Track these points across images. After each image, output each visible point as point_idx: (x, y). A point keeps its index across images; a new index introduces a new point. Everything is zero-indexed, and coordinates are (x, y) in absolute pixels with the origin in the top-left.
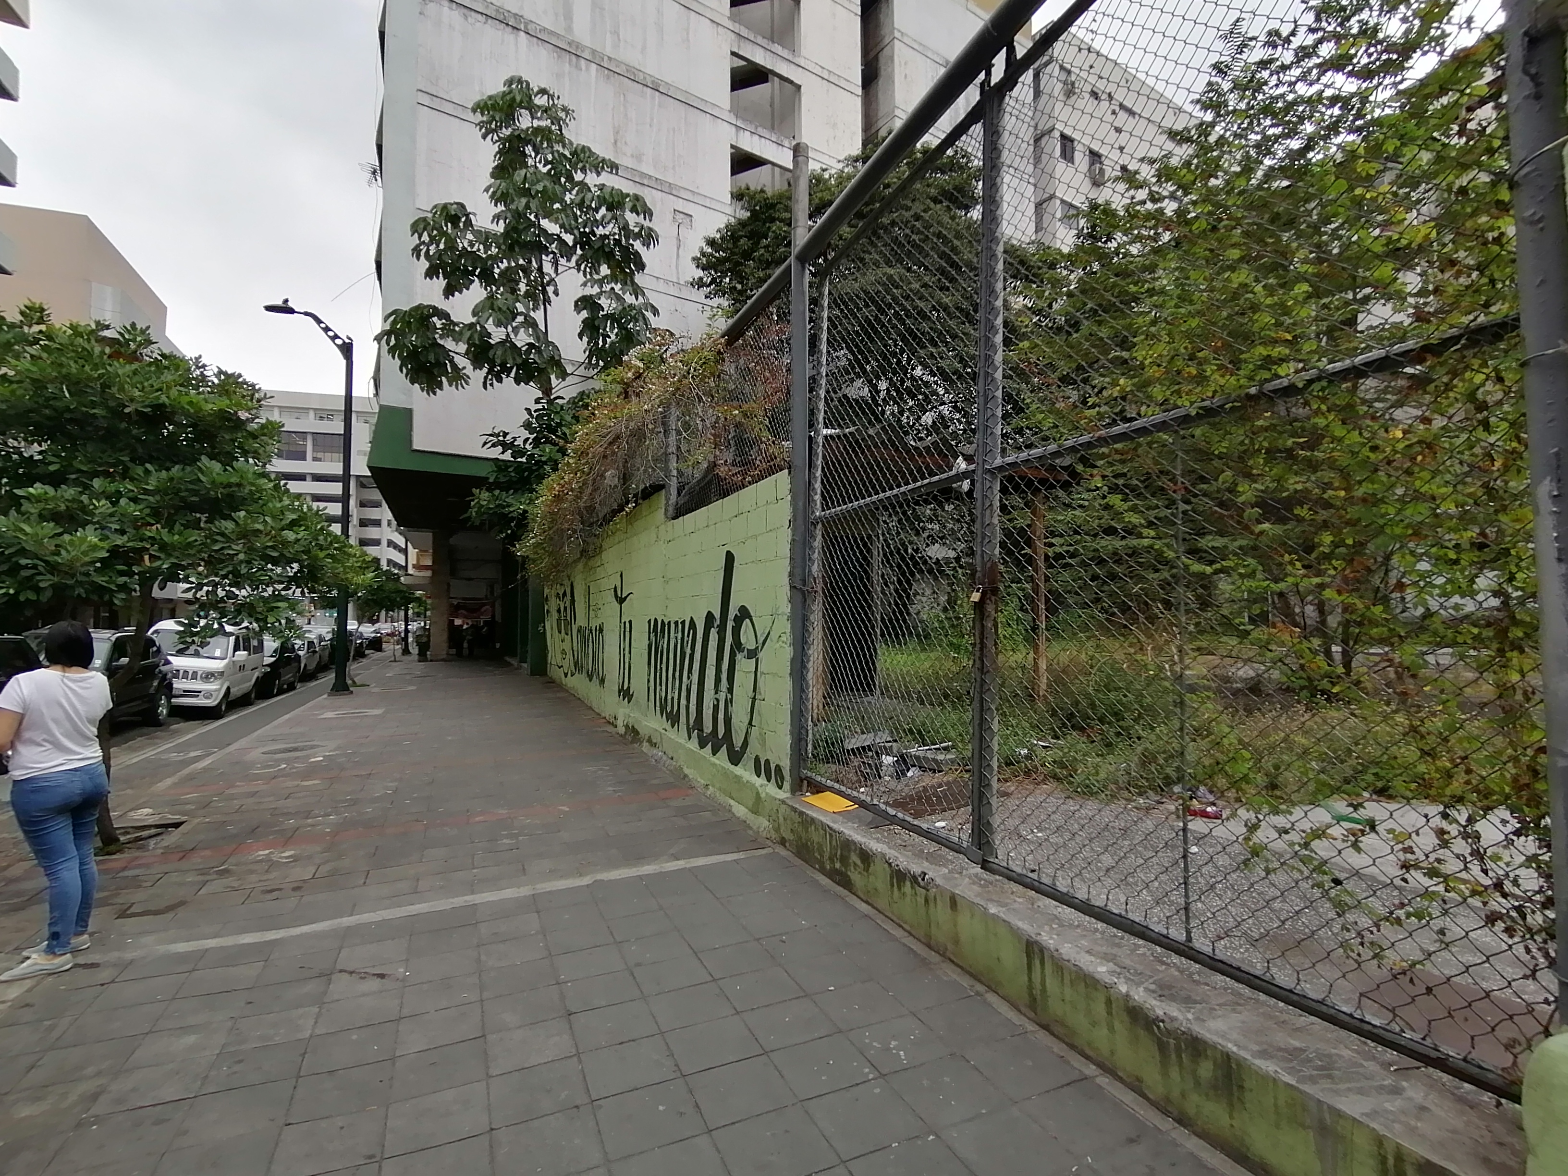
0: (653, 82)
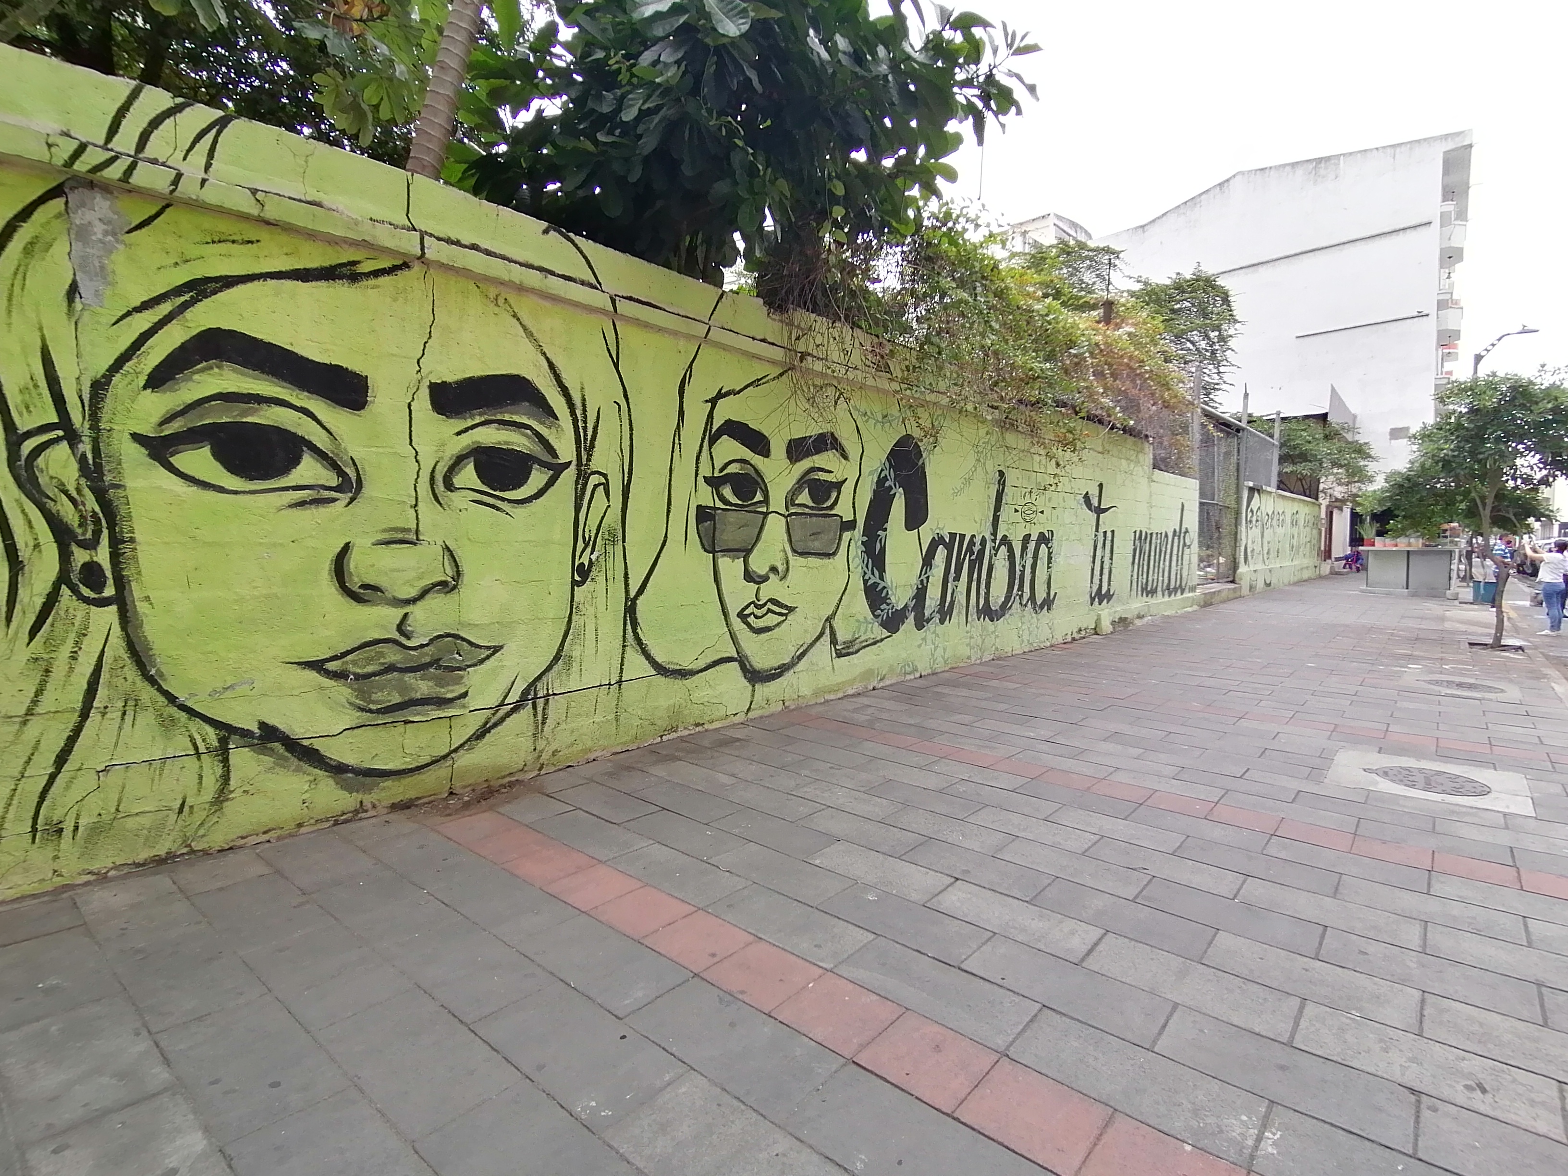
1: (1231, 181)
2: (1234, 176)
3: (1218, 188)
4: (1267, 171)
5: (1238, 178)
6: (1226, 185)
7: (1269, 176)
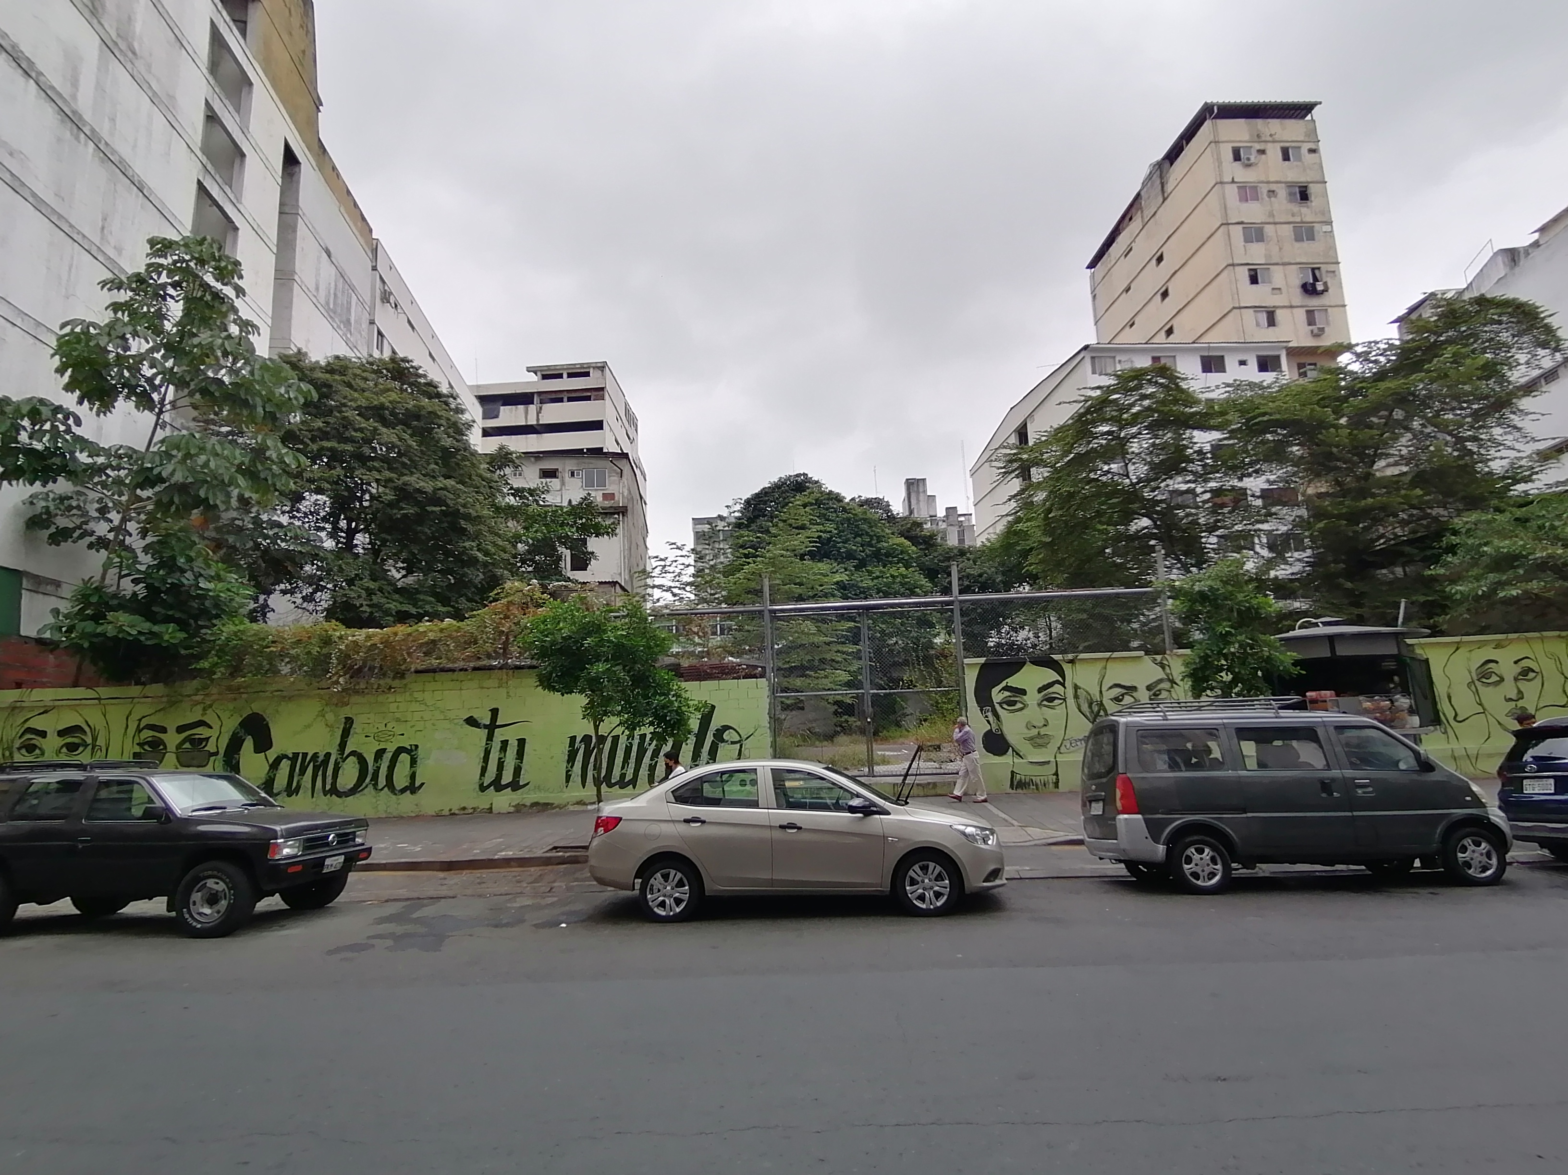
0: (139, 182)
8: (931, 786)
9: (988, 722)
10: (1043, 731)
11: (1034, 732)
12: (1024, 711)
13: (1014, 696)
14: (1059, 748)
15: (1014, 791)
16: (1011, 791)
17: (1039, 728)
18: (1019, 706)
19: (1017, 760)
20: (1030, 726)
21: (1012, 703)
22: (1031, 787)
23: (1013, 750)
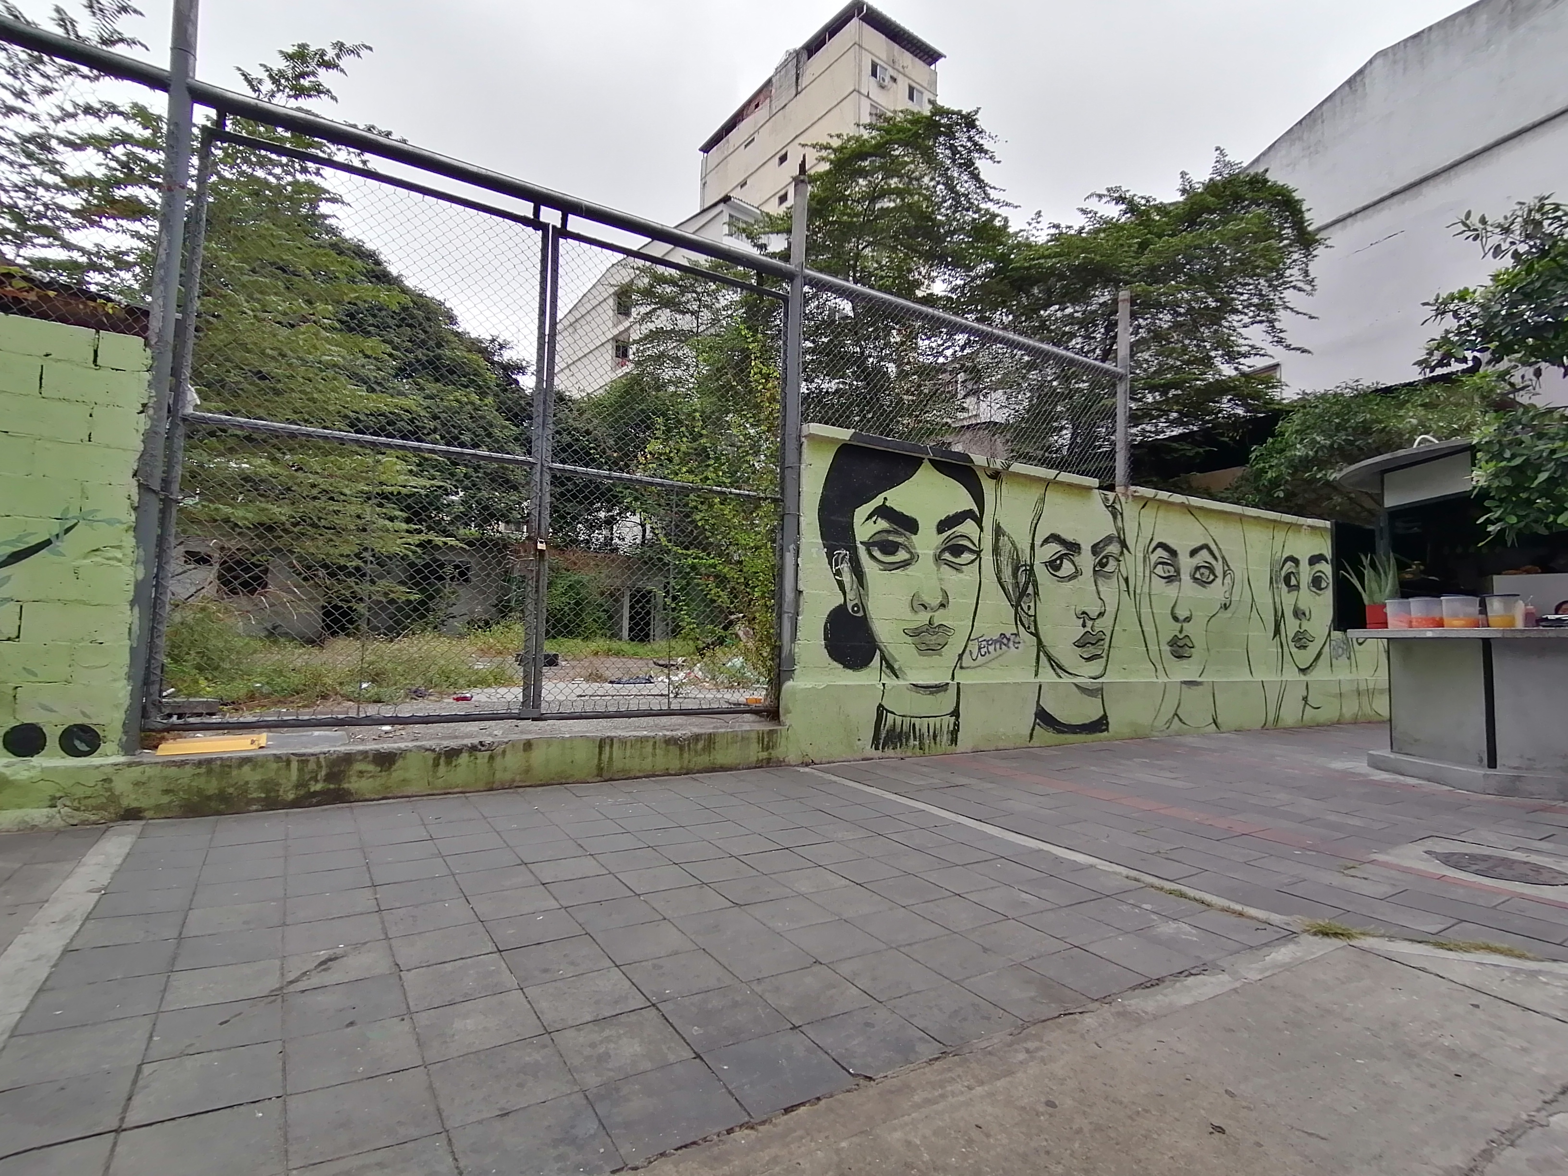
1: (1367, 72)
2: (1371, 62)
3: (1347, 88)
4: (1425, 35)
5: (1379, 62)
6: (1358, 79)
7: (1429, 42)
8: (700, 745)
9: (841, 585)
10: (940, 618)
11: (923, 617)
12: (911, 570)
13: (896, 532)
14: (961, 656)
15: (879, 753)
16: (872, 752)
17: (933, 610)
18: (902, 555)
19: (890, 681)
20: (918, 604)
21: (890, 548)
22: (912, 742)
23: (883, 658)
